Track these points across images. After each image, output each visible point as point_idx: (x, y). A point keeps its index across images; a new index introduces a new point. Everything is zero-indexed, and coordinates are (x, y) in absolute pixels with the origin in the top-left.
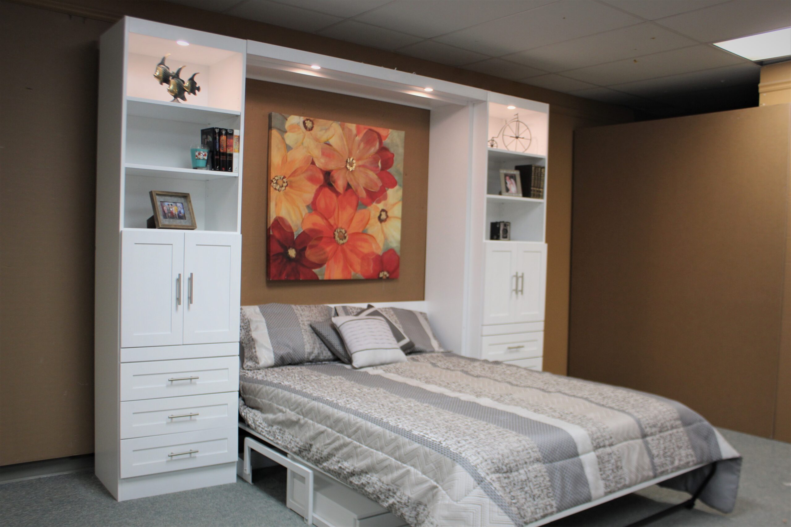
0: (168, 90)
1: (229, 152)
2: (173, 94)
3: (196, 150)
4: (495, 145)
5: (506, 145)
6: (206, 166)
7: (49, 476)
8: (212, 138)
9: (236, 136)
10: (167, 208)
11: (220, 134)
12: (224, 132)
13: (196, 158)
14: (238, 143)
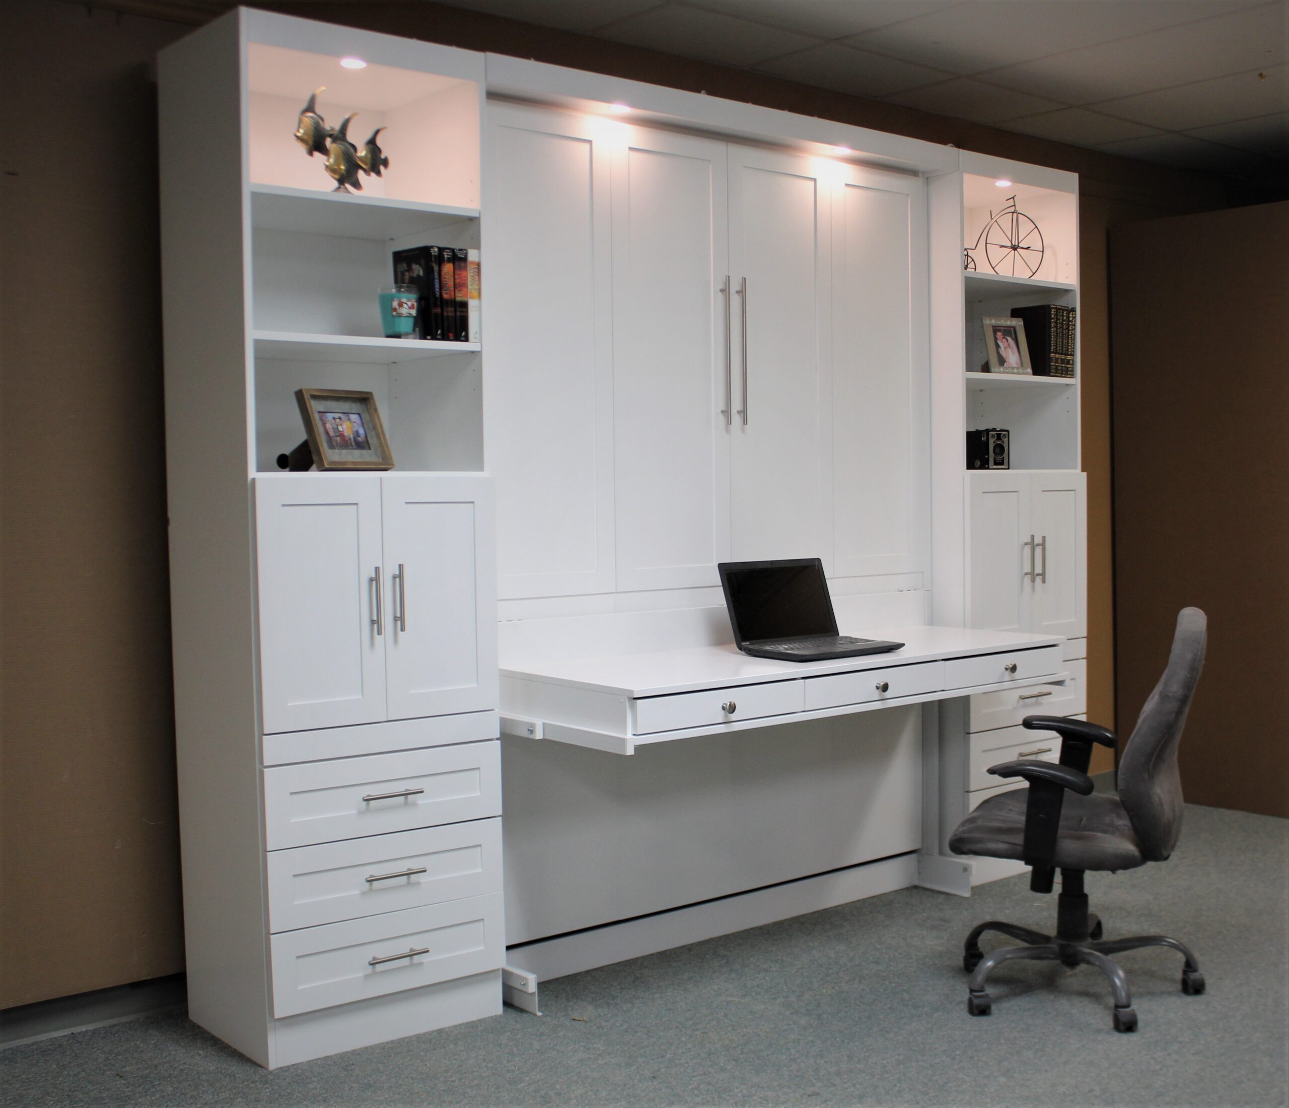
0: (327, 167)
1: (459, 298)
2: (337, 177)
3: (392, 299)
4: (971, 265)
5: (993, 267)
6: (414, 330)
7: (91, 1027)
8: (422, 269)
9: (473, 263)
10: (331, 425)
11: (440, 260)
12: (446, 255)
13: (394, 313)
14: (477, 277)
